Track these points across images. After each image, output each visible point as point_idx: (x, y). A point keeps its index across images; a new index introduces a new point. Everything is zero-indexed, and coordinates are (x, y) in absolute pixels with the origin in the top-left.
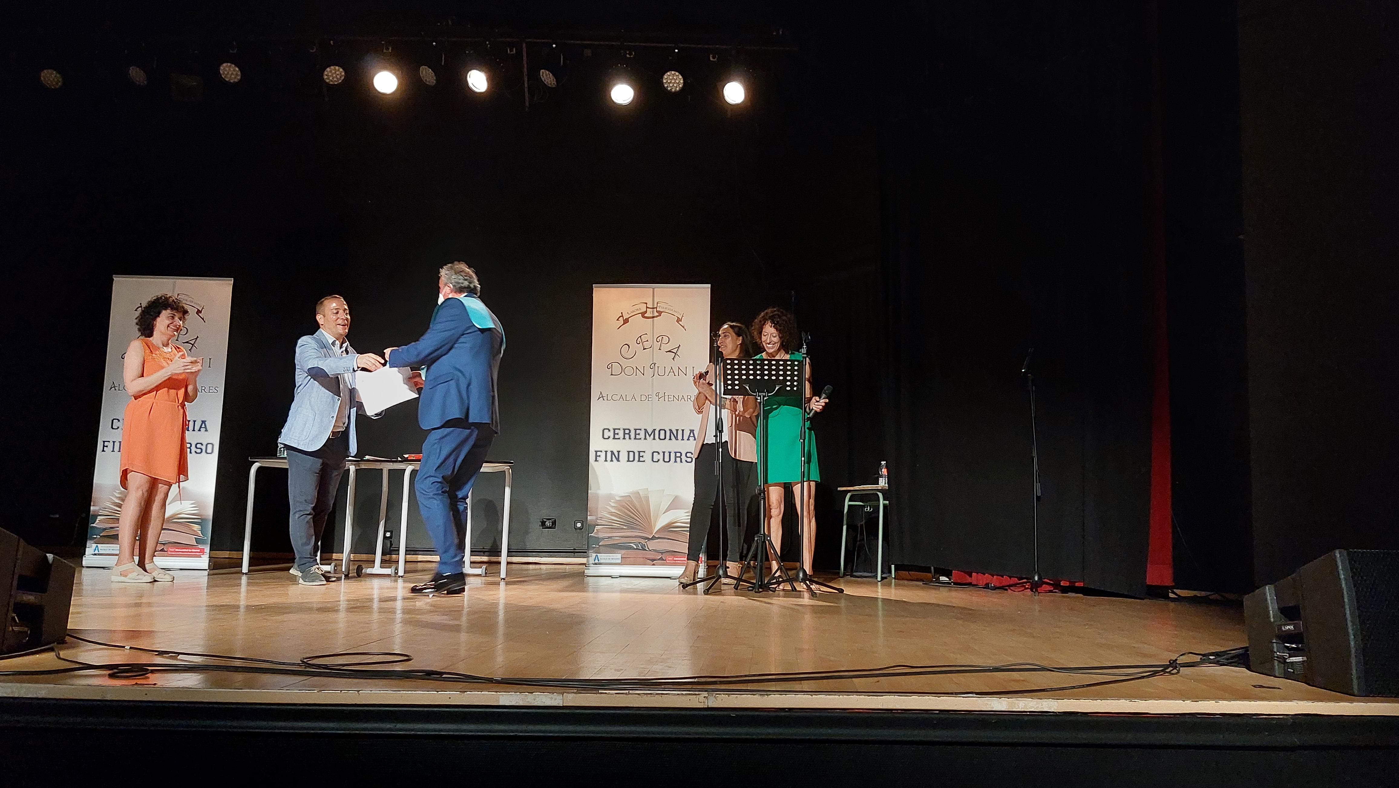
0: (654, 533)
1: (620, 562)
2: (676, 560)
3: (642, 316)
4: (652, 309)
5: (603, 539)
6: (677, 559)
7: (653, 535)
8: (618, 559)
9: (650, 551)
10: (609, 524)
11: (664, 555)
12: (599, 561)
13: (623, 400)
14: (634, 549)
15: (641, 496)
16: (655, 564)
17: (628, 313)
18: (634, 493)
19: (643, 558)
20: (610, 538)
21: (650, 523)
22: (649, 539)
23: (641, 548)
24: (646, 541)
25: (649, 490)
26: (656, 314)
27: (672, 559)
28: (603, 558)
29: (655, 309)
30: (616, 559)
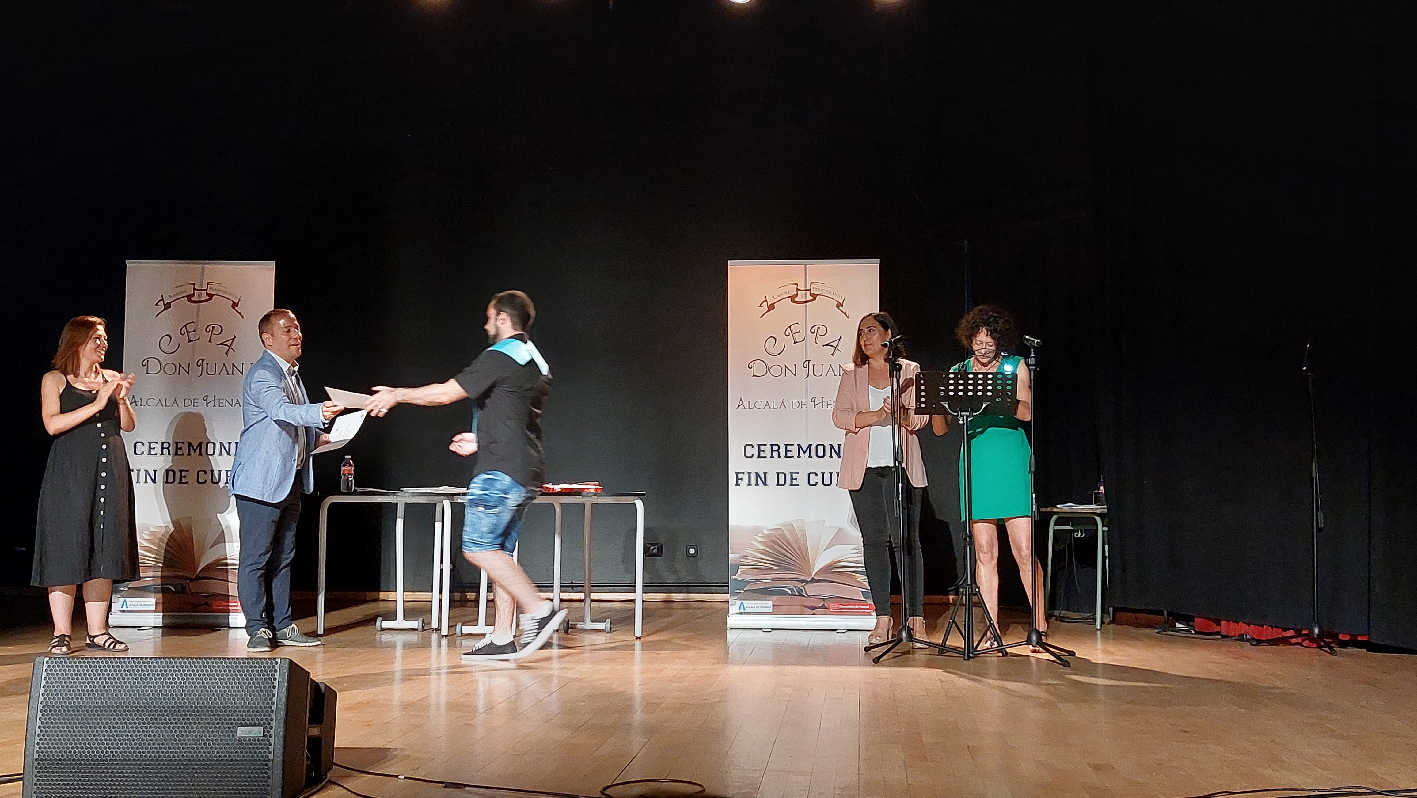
0: (813, 575)
1: (771, 611)
2: (841, 609)
3: (791, 301)
4: (804, 292)
5: (749, 582)
6: (842, 607)
8: (768, 608)
9: (809, 596)
10: (756, 563)
11: (826, 602)
12: (745, 610)
13: (770, 408)
14: (789, 594)
15: (795, 528)
16: (816, 613)
17: (773, 297)
18: (785, 525)
19: (801, 606)
20: (757, 580)
21: (807, 561)
22: (807, 582)
23: (797, 594)
24: (804, 584)
25: (805, 521)
26: (809, 298)
27: (837, 606)
28: (750, 605)
29: (809, 292)
30: (766, 607)
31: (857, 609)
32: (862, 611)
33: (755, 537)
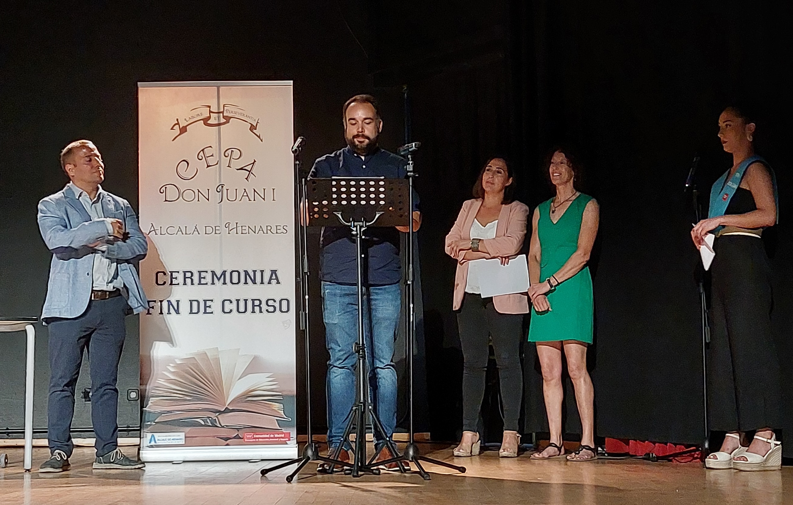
0: (227, 404)
1: (184, 443)
2: (256, 438)
3: (204, 124)
4: (217, 114)
5: (161, 413)
6: (257, 436)
7: (227, 406)
8: (181, 439)
9: (223, 427)
10: (169, 394)
11: (240, 431)
12: (155, 442)
13: (183, 234)
14: (202, 425)
15: (209, 357)
16: (230, 444)
17: (185, 120)
18: (199, 354)
19: (214, 436)
20: (169, 412)
21: (222, 391)
22: (220, 412)
23: (211, 425)
24: (217, 414)
25: (219, 350)
26: (223, 120)
27: (251, 436)
28: (162, 438)
29: (221, 114)
30: (177, 439)
31: (272, 438)
32: (277, 440)
33: (168, 367)
